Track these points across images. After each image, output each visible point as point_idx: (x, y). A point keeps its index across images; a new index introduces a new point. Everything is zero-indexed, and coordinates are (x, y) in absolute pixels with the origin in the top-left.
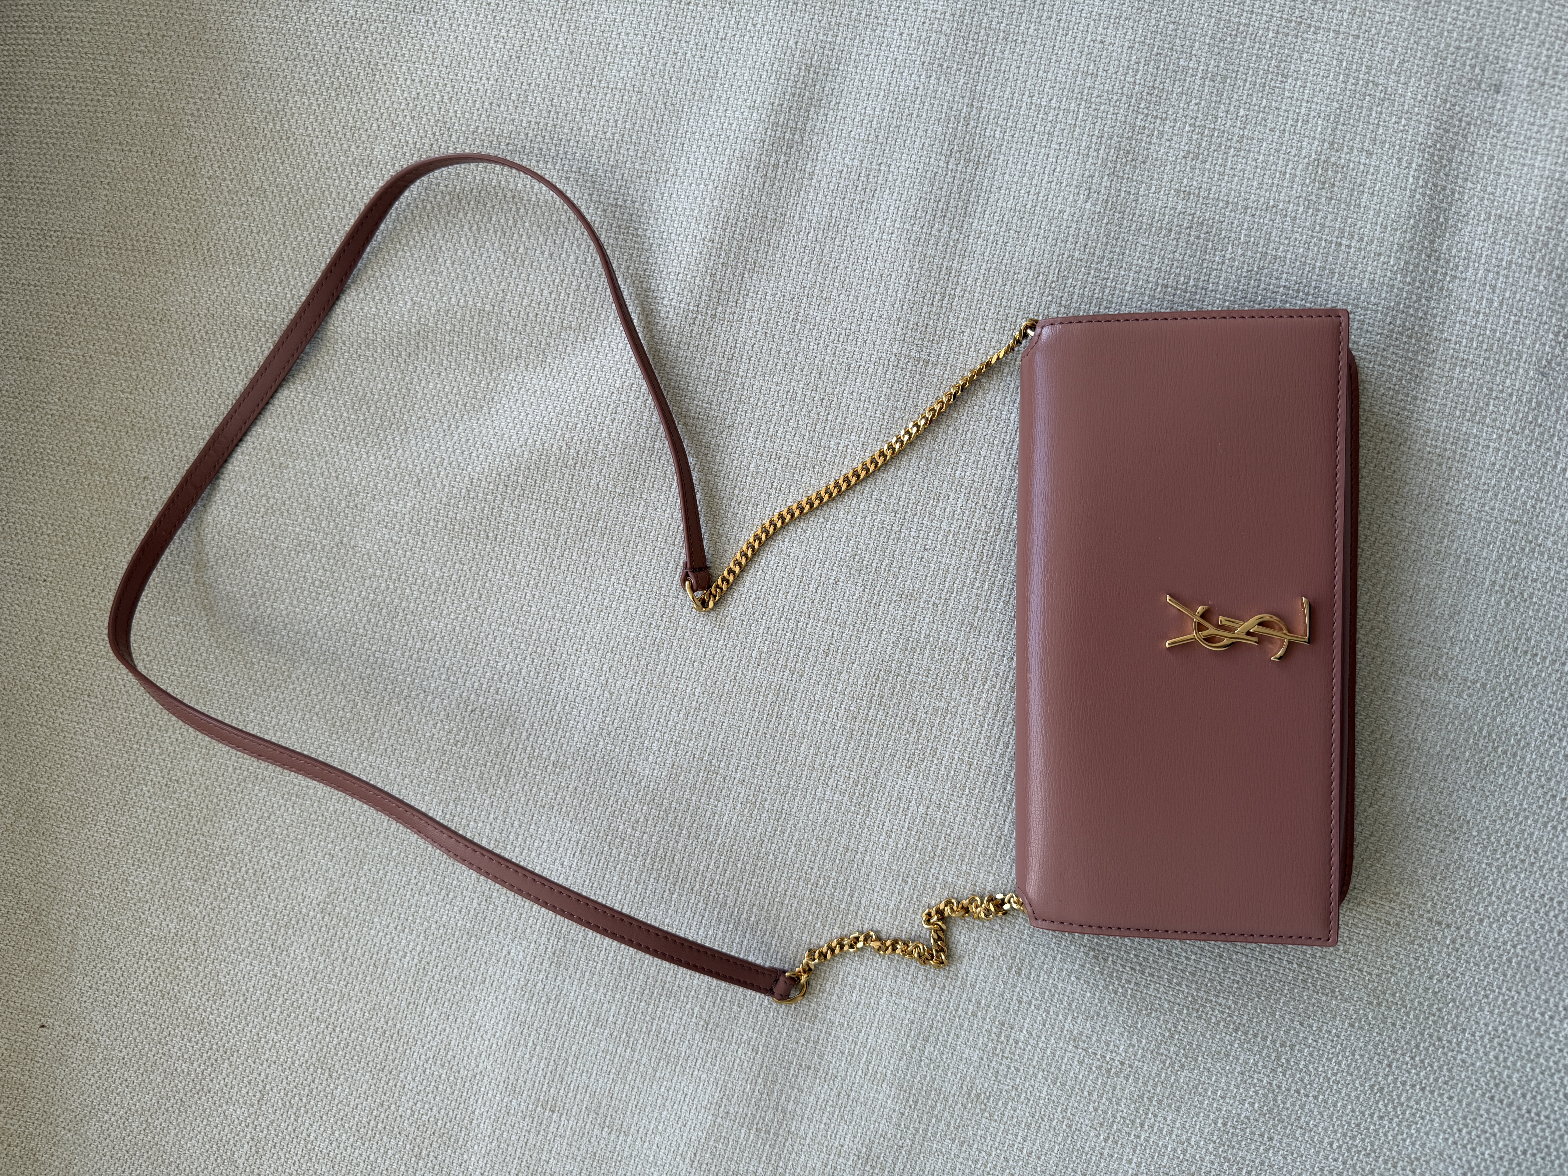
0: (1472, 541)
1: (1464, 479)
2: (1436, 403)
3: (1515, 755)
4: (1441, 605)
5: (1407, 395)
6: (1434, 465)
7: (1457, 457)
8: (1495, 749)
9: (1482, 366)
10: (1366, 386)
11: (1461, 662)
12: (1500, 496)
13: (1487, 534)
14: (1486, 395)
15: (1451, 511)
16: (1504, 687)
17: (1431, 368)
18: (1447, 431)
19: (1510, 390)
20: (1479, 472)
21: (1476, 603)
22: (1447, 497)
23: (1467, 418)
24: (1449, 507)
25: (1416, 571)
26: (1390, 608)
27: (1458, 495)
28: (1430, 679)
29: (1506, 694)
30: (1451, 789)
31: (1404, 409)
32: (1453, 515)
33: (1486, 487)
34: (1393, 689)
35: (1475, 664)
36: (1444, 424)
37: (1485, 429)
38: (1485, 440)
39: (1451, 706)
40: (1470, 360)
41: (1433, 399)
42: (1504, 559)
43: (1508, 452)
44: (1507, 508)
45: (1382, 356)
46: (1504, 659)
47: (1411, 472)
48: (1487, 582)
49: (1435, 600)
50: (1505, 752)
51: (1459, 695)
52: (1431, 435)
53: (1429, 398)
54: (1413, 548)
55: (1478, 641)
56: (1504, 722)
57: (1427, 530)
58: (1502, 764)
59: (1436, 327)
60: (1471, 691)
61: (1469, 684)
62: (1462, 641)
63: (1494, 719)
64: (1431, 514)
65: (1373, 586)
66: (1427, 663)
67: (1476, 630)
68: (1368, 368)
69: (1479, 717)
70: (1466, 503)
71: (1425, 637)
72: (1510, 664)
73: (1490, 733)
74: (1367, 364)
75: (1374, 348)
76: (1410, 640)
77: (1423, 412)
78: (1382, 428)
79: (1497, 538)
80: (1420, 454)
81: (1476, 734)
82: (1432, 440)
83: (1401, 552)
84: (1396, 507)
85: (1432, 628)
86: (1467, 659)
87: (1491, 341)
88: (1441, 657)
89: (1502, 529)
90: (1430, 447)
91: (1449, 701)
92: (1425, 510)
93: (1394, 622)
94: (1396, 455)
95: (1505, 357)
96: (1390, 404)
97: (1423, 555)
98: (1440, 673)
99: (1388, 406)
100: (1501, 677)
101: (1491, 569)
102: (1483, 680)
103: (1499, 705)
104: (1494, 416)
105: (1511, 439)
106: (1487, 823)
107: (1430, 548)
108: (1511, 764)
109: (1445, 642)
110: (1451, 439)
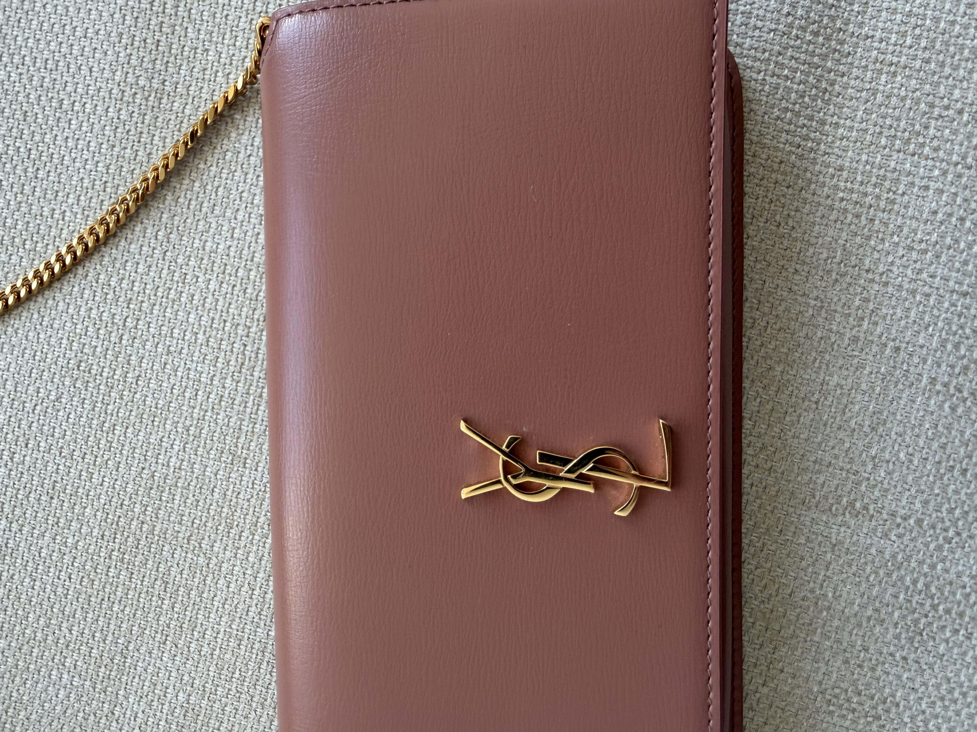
0: (903, 323)
1: (892, 235)
2: (851, 128)
3: (961, 615)
4: (858, 414)
5: (811, 118)
6: (850, 217)
7: (882, 204)
8: (934, 607)
9: (919, 71)
10: (754, 107)
11: (887, 490)
12: (943, 258)
13: (924, 312)
14: (925, 113)
15: (872, 281)
16: (948, 524)
17: (845, 78)
18: (868, 167)
19: (959, 105)
20: (914, 224)
21: (908, 409)
22: (867, 262)
23: (897, 147)
24: (870, 276)
25: (824, 367)
26: (788, 418)
27: (883, 259)
28: (844, 514)
29: (951, 533)
30: (873, 662)
31: (806, 138)
32: (876, 287)
33: (923, 245)
34: (792, 529)
35: (907, 493)
36: (864, 157)
37: (923, 163)
38: (922, 178)
39: (873, 551)
40: (902, 64)
41: (848, 123)
42: (949, 347)
43: (956, 194)
44: (954, 274)
45: (776, 63)
46: (948, 485)
47: (817, 227)
48: (924, 380)
49: (850, 406)
50: (948, 611)
51: (886, 535)
52: (845, 174)
53: (842, 122)
54: (819, 334)
55: (911, 461)
56: (947, 571)
57: (839, 309)
58: (944, 627)
59: (853, 18)
60: (901, 530)
61: (899, 520)
62: (888, 462)
63: (933, 567)
64: (845, 286)
65: (764, 388)
66: (839, 492)
67: (908, 447)
68: (756, 80)
69: (913, 564)
70: (895, 269)
71: (836, 457)
72: (956, 492)
73: (927, 586)
74: (755, 76)
75: (764, 51)
76: (815, 462)
77: (833, 142)
78: (776, 166)
79: (938, 317)
80: (829, 202)
81: (908, 588)
82: (846, 182)
83: (802, 340)
84: (797, 277)
85: (847, 445)
86: (895, 487)
87: (932, 35)
88: (859, 483)
89: (946, 305)
90: (843, 191)
91: (871, 544)
92: (836, 280)
93: (793, 437)
94: (795, 204)
95: (953, 57)
96: (788, 132)
97: (833, 344)
98: (858, 505)
99: (784, 135)
100: (944, 509)
101: (929, 362)
102: (919, 515)
103: (939, 548)
104: (935, 143)
105: (960, 176)
106: (924, 706)
107: (843, 334)
108: (957, 627)
109: (864, 464)
110: (874, 179)
